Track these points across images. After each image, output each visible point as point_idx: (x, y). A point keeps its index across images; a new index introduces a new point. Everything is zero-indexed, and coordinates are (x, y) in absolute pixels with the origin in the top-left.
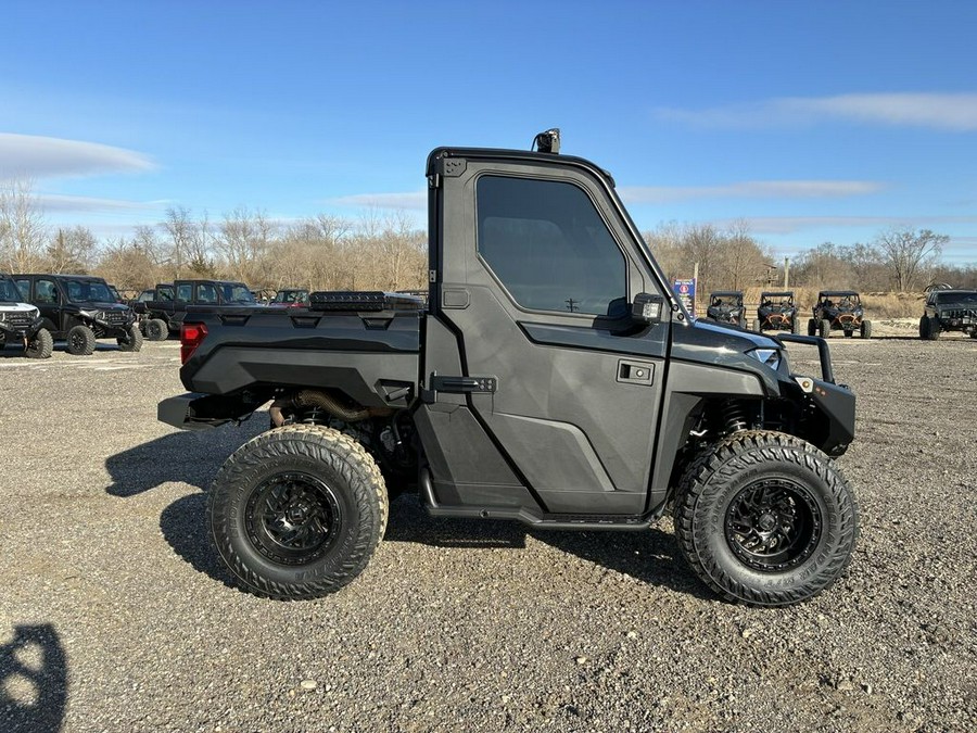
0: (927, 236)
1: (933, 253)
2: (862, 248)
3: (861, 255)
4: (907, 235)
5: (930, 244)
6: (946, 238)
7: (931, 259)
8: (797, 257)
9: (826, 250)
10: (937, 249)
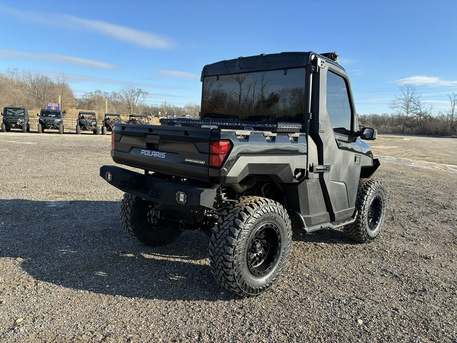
0: (140, 92)
1: (142, 99)
2: (116, 94)
3: (116, 97)
4: (132, 90)
5: (141, 95)
6: (147, 93)
7: (142, 101)
8: (84, 95)
9: (98, 93)
10: (144, 98)
